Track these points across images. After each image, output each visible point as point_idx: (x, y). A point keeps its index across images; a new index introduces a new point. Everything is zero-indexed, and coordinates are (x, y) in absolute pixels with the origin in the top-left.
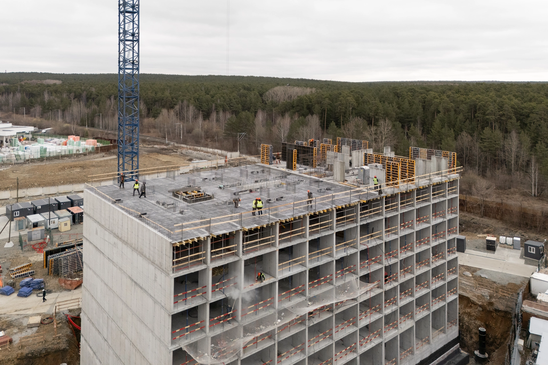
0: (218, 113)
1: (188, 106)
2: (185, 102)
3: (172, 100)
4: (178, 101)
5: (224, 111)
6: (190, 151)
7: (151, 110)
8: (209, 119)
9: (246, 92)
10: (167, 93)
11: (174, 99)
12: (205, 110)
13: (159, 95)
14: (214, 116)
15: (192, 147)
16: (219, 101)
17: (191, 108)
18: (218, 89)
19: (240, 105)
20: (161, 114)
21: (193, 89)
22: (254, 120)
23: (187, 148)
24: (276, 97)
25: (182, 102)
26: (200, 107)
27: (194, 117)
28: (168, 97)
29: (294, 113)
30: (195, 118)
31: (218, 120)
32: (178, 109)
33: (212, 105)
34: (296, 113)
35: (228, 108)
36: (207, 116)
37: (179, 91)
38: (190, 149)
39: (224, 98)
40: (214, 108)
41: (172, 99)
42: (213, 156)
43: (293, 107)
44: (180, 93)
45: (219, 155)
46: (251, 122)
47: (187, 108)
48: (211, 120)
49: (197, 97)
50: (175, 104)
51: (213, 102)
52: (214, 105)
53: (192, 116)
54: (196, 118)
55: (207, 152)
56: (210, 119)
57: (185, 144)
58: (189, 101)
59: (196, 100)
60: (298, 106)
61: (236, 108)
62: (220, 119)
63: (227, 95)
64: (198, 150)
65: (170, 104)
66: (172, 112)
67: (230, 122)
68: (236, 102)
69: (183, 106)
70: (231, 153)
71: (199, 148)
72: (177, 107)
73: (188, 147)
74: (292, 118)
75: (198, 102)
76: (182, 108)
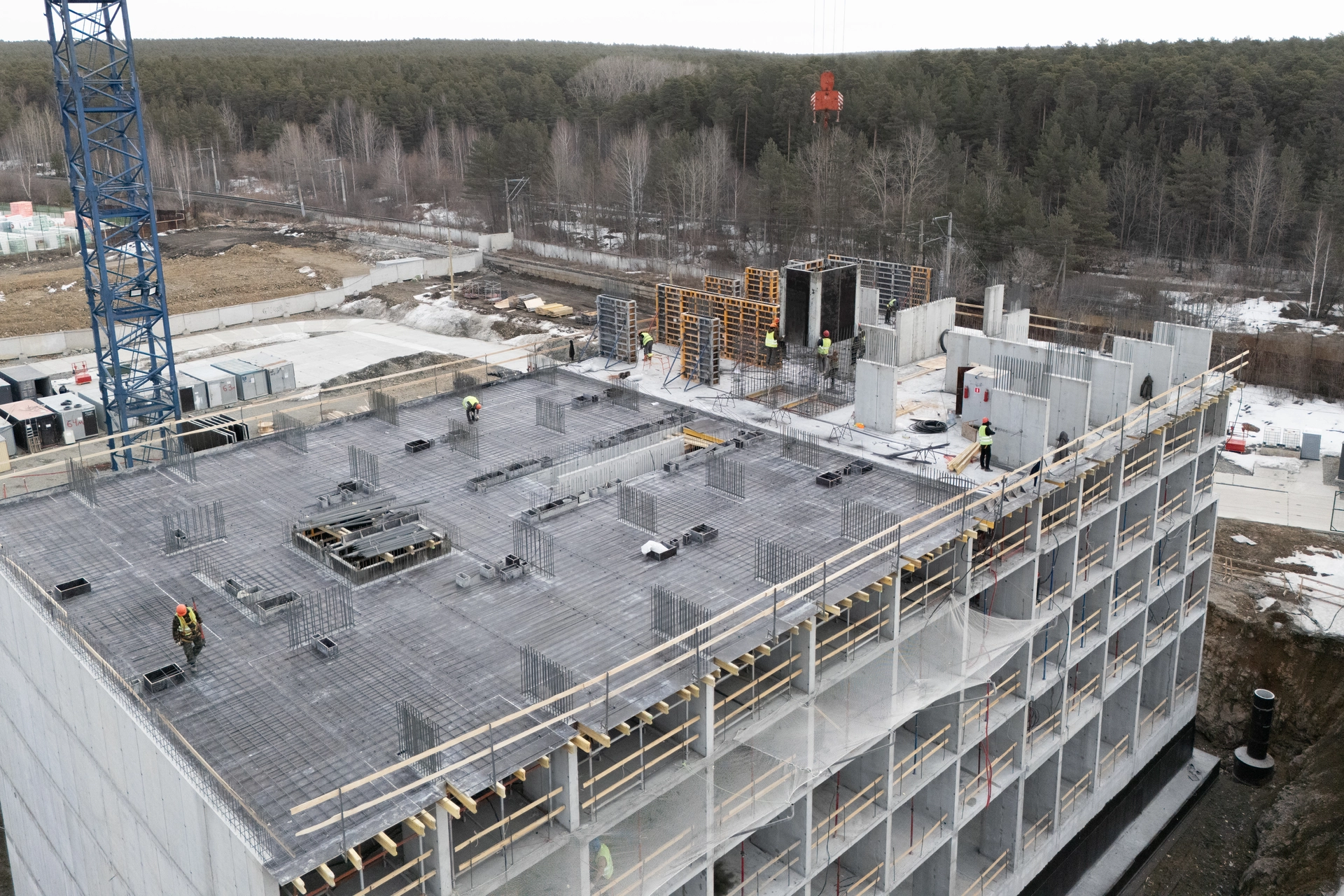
0: (443, 131)
1: (358, 115)
2: (349, 104)
3: (311, 101)
4: (327, 103)
5: (461, 124)
6: (373, 234)
7: (255, 129)
8: (419, 151)
9: (517, 75)
10: (296, 82)
11: (317, 97)
12: (407, 124)
13: (275, 86)
14: (432, 139)
15: (375, 224)
16: (444, 99)
17: (367, 119)
18: (441, 69)
19: (503, 111)
20: (281, 140)
21: (369, 70)
22: (547, 145)
23: (362, 227)
24: (603, 86)
25: (341, 102)
26: (394, 118)
27: (378, 144)
28: (299, 92)
29: (658, 124)
30: (381, 145)
31: (445, 153)
32: (330, 125)
33: (425, 110)
34: (666, 125)
35: (473, 118)
36: (412, 142)
37: (330, 77)
38: (371, 229)
39: (457, 90)
40: (431, 119)
41: (312, 95)
42: (437, 248)
43: (654, 109)
44: (334, 80)
45: (456, 243)
46: (540, 151)
47: (354, 120)
48: (425, 152)
49: (382, 91)
50: (320, 112)
51: (429, 101)
52: (431, 111)
53: (372, 141)
54: (382, 148)
55: (419, 236)
56: (424, 149)
57: (355, 216)
58: (359, 99)
59: (381, 98)
60: (667, 104)
61: (495, 117)
62: (451, 148)
63: (466, 82)
64: (393, 232)
65: (306, 113)
66: (313, 133)
67: (479, 153)
68: (492, 100)
69: (345, 116)
70: (488, 236)
71: (396, 226)
72: (327, 119)
73: (365, 223)
74: (653, 137)
75: (386, 105)
76: (340, 121)
